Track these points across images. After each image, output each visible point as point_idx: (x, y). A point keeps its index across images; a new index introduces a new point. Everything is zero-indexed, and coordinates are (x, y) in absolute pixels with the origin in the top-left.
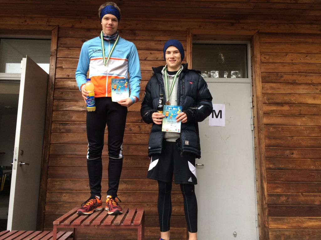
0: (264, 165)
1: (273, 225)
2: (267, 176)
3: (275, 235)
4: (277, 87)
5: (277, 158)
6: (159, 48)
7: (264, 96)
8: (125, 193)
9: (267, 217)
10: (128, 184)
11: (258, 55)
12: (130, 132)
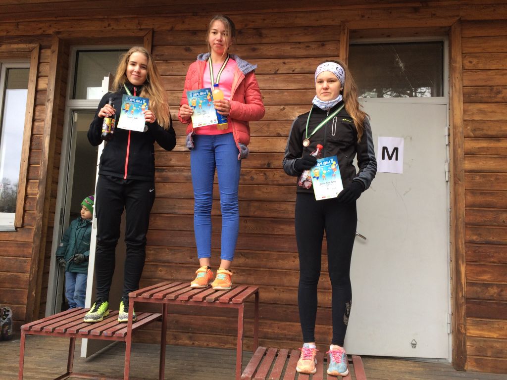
0: (462, 235)
1: (473, 331)
2: (466, 253)
3: (476, 347)
4: (490, 110)
5: (486, 225)
6: (297, 54)
7: (466, 126)
8: (243, 271)
9: (464, 317)
10: (247, 258)
11: (459, 59)
12: (251, 182)
